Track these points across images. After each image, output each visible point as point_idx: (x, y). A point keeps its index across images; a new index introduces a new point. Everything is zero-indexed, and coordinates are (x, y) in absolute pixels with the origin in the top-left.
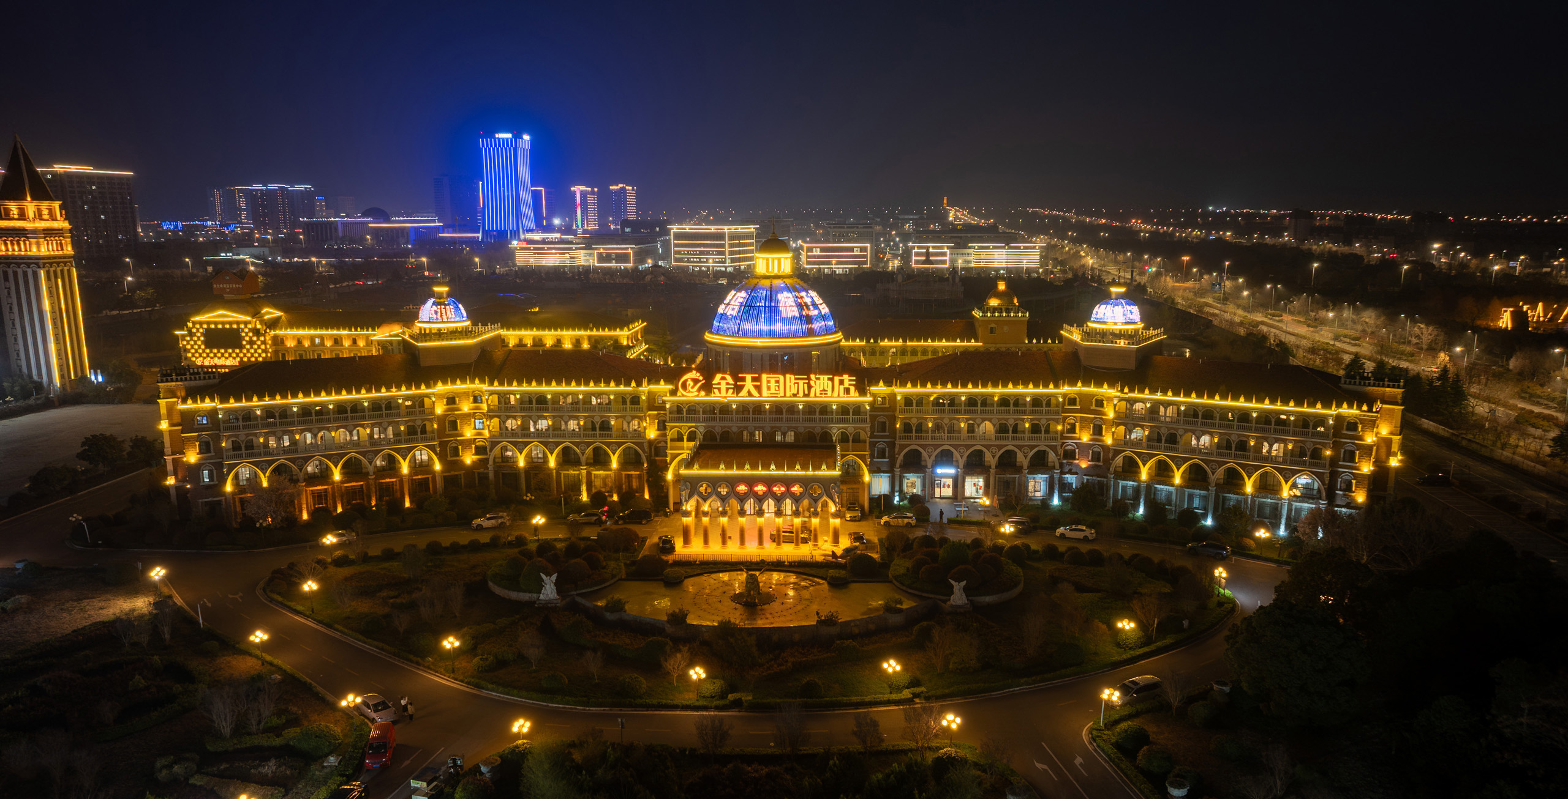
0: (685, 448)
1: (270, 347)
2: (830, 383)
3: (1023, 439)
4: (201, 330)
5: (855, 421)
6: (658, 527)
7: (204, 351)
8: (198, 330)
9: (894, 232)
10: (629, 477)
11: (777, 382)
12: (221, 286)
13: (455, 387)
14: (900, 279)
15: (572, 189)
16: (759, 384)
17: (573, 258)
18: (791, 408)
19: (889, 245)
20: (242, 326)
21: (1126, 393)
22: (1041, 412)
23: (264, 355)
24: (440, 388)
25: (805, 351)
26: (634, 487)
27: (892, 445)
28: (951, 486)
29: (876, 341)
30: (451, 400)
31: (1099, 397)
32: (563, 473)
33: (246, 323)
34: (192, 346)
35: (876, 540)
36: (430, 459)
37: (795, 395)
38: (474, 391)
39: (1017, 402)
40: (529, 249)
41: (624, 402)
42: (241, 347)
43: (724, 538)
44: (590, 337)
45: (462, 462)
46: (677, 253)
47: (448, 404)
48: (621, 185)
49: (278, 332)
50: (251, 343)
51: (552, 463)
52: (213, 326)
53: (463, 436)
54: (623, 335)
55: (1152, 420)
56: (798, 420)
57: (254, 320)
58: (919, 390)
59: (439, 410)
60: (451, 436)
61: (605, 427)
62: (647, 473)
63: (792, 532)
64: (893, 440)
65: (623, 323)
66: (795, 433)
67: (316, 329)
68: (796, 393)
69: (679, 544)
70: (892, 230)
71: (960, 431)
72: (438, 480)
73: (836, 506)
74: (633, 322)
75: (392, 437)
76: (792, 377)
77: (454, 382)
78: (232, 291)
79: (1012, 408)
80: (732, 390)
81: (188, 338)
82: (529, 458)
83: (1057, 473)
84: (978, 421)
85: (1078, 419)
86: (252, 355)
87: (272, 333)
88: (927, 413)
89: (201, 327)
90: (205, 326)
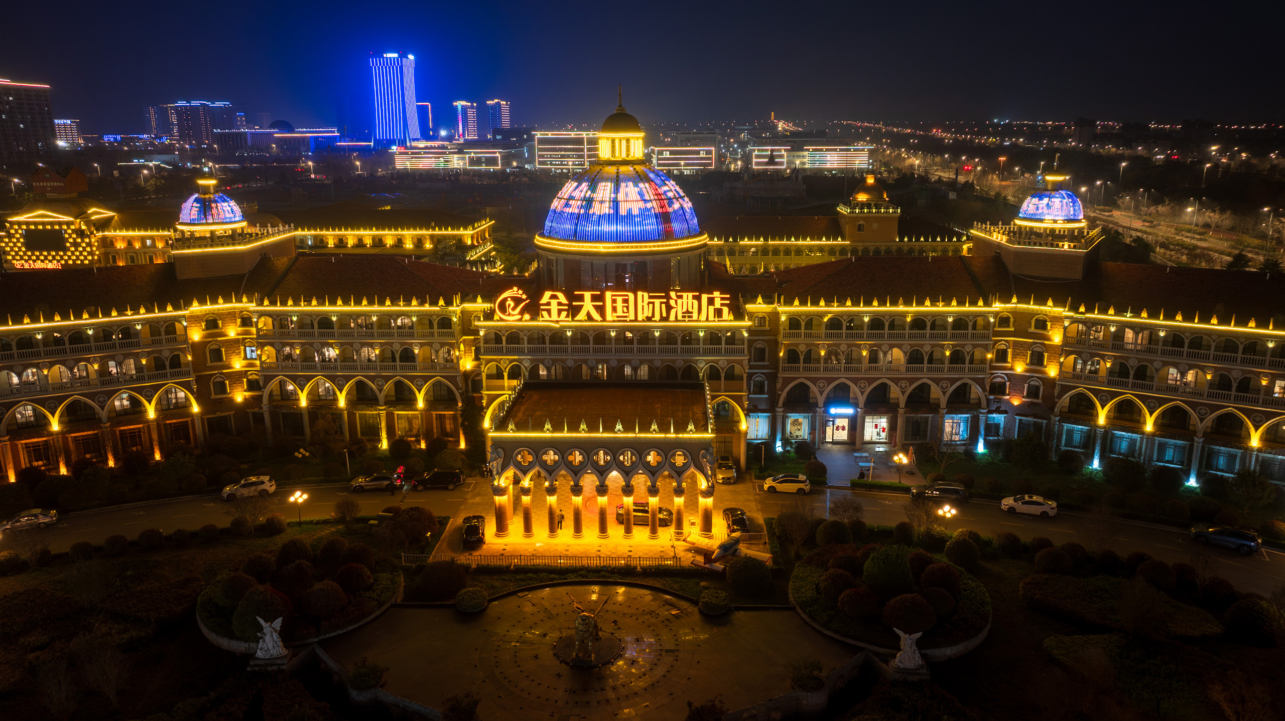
0: (506, 389)
1: (97, 250)
2: (696, 302)
3: (941, 370)
4: (20, 231)
5: (728, 352)
6: (469, 496)
7: (25, 254)
8: (16, 231)
9: (732, 140)
10: (441, 418)
11: (626, 301)
12: (41, 184)
13: (216, 307)
14: (746, 177)
15: (455, 104)
16: (601, 304)
17: (447, 161)
18: (644, 335)
19: (728, 151)
20: (65, 227)
21: (1082, 313)
22: (965, 336)
23: (90, 258)
24: (196, 308)
25: (662, 261)
26: (448, 430)
27: (773, 378)
28: (847, 428)
29: (735, 240)
30: (212, 323)
31: (1041, 317)
32: (358, 413)
33: (68, 224)
34: (11, 248)
35: (760, 518)
36: (186, 398)
37: (649, 319)
38: (241, 312)
39: (936, 323)
40: (407, 153)
41: (431, 325)
42: (65, 249)
43: (555, 522)
44: (432, 237)
45: (231, 400)
46: (540, 156)
47: (207, 328)
48: (496, 101)
49: (106, 233)
50: (76, 245)
51: (342, 402)
52: (32, 227)
53: (231, 368)
54: (467, 234)
55: (1115, 348)
56: (653, 351)
57: (78, 221)
58: (809, 308)
59: (196, 335)
60: (214, 368)
61: (408, 356)
62: (461, 415)
63: (647, 512)
64: (774, 371)
65: (467, 222)
66: (649, 367)
67: (146, 230)
68: (650, 315)
69: (490, 530)
70: (729, 138)
71: (860, 359)
72: (198, 424)
73: (708, 481)
74: (479, 220)
75: (134, 372)
76: (646, 295)
77: (214, 301)
78: (54, 190)
79: (928, 331)
80: (566, 313)
81: (7, 240)
82: (314, 397)
83: (983, 413)
84: (885, 348)
85: (1011, 344)
86: (78, 257)
87: (100, 234)
88: (818, 337)
89: (20, 228)
90: (24, 227)
